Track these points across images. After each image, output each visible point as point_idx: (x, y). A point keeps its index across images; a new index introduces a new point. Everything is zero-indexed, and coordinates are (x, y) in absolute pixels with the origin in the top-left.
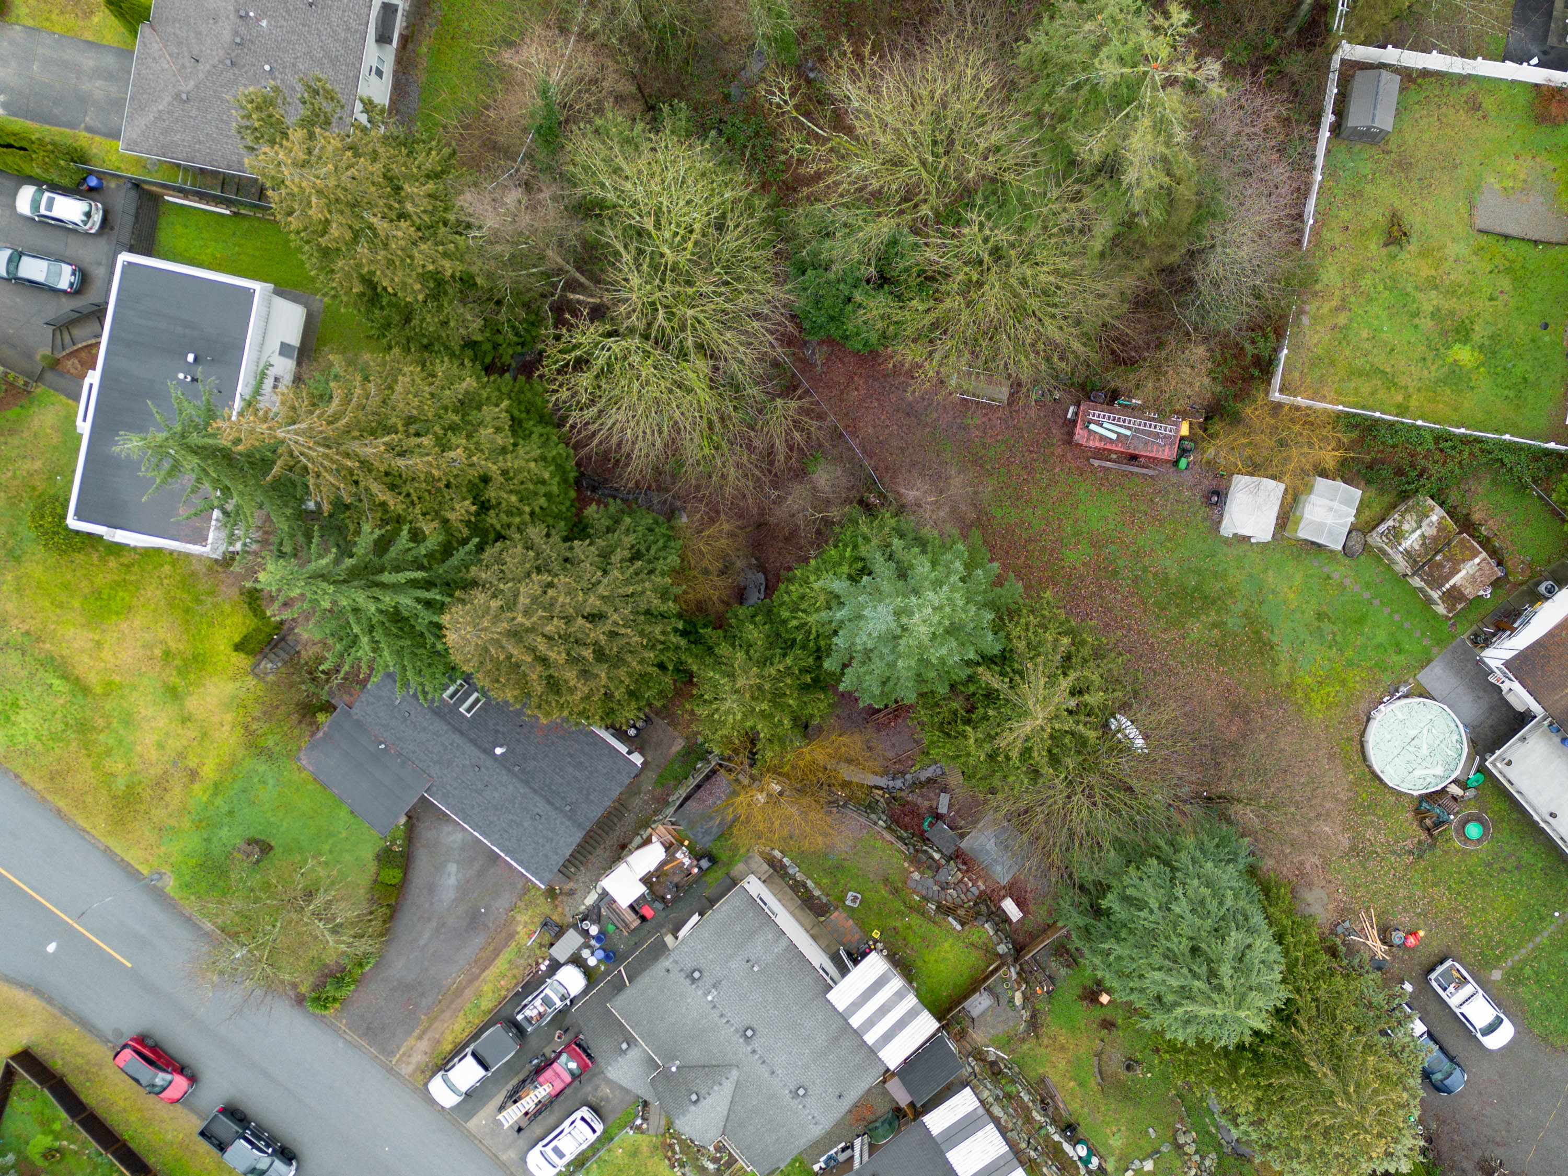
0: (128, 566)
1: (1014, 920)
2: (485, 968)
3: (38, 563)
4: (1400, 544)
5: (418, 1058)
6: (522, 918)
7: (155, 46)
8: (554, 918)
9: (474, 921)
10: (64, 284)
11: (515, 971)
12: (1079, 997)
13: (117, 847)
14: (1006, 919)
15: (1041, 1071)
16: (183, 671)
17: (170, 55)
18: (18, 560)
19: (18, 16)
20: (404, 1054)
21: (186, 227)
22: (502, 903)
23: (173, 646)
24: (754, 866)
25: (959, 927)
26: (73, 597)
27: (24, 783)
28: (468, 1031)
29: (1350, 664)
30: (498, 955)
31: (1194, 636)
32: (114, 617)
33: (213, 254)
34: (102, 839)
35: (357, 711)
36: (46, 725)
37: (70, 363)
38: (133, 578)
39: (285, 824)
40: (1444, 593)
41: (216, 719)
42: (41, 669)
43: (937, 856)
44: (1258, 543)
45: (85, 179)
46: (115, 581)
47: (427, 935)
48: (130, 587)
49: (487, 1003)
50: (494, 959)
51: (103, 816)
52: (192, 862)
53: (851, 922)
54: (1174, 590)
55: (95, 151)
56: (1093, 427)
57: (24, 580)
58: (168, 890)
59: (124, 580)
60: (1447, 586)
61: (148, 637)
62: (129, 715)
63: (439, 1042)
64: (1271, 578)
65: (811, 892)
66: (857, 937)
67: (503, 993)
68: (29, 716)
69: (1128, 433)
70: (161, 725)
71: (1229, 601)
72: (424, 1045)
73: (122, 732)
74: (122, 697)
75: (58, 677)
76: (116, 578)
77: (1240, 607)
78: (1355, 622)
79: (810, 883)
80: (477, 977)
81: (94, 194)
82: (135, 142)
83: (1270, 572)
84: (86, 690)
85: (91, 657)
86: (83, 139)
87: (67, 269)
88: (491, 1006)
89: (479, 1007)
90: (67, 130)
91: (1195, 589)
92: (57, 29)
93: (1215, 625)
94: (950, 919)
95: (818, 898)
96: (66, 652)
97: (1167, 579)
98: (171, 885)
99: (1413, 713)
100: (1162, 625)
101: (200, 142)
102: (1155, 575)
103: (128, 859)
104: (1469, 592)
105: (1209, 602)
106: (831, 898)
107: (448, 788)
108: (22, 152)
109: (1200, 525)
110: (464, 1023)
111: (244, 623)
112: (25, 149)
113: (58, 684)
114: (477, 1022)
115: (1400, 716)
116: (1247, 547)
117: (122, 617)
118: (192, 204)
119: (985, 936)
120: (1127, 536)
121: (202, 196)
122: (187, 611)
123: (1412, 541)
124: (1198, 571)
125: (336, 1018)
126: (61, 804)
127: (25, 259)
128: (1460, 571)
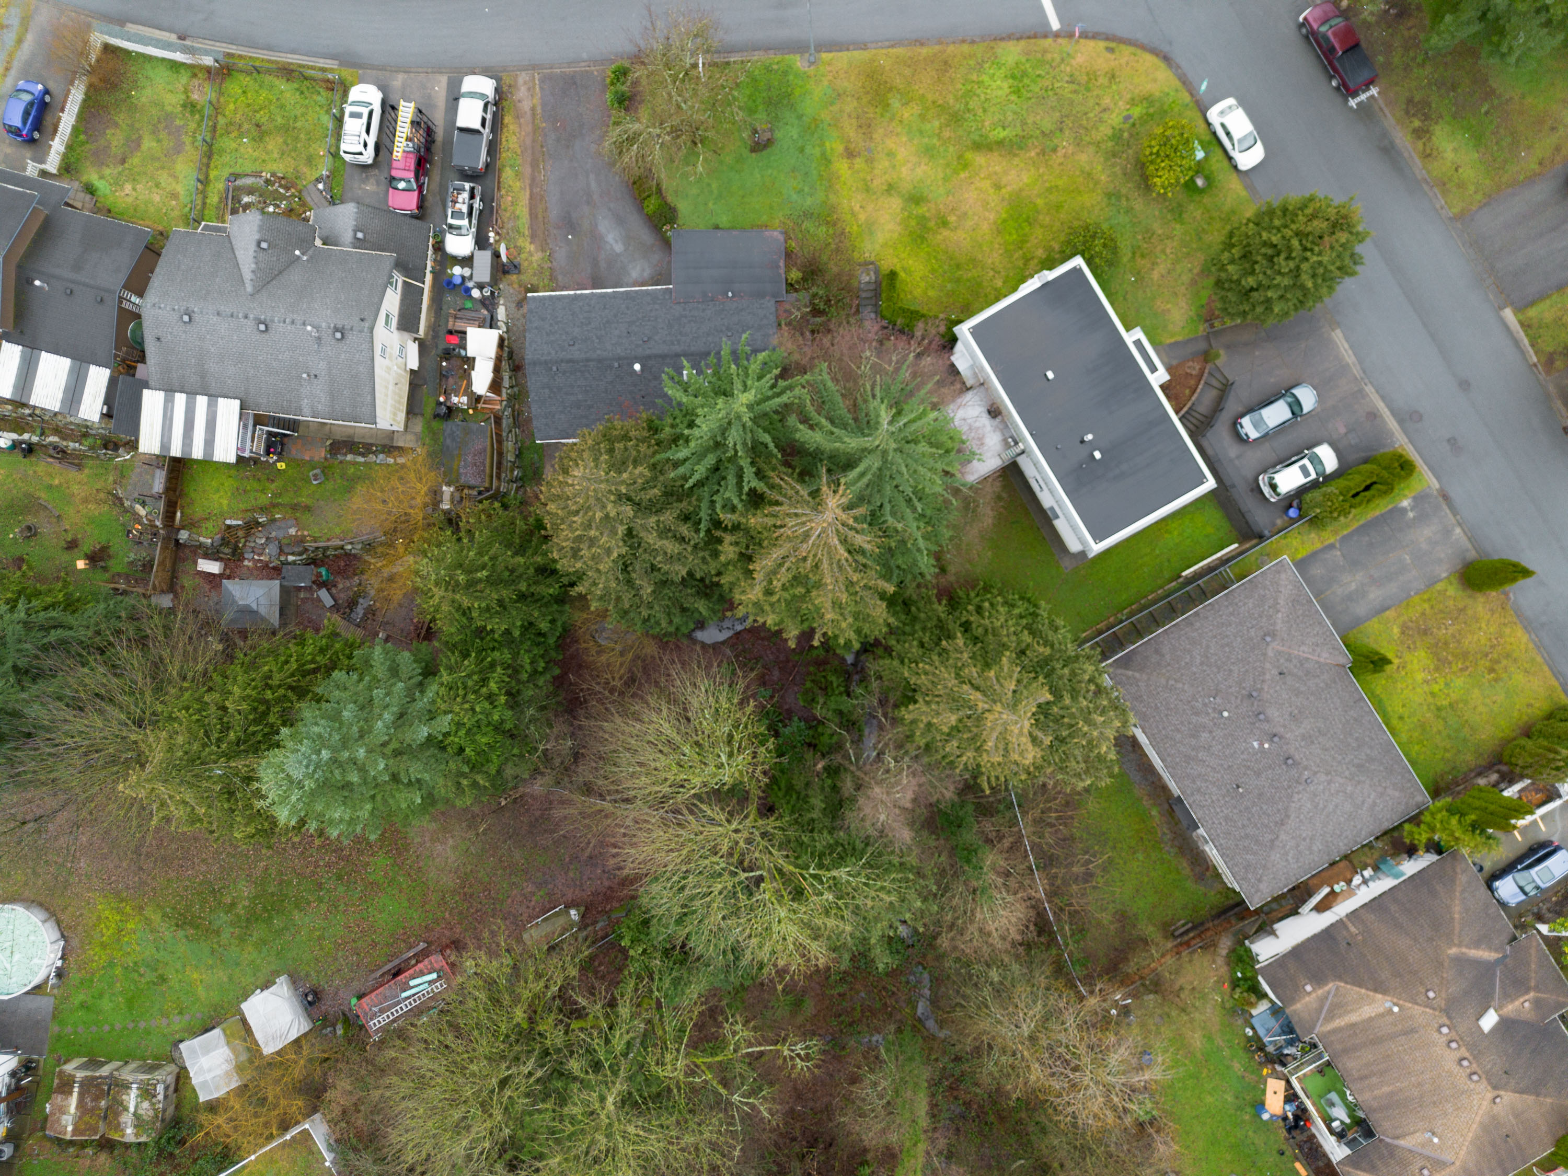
0: (1027, 261)
1: (200, 561)
2: (531, 197)
3: (1093, 206)
4: (138, 1088)
5: (522, 93)
6: (537, 257)
7: (1325, 655)
8: (515, 276)
9: (569, 224)
10: (1246, 421)
11: (508, 214)
12: (108, 547)
13: (857, 55)
14: (206, 556)
15: (86, 471)
16: (922, 221)
17: (1307, 659)
18: (1109, 195)
19: (1451, 584)
20: (534, 87)
21: (1207, 536)
22: (561, 254)
23: (946, 233)
24: (410, 437)
25: (228, 522)
26: (1046, 204)
27: (963, 41)
28: (504, 143)
29: (111, 964)
30: (531, 215)
31: (242, 885)
32: (1004, 216)
33: (1170, 533)
34: (874, 51)
35: (769, 303)
36: (983, 98)
37: (1198, 367)
38: (1016, 256)
39: (758, 176)
40: (74, 1082)
41: (870, 207)
42: (1021, 133)
43: (291, 558)
44: (253, 992)
45: (1300, 509)
46: (1027, 242)
47: (593, 185)
48: (1012, 247)
49: (508, 175)
50: (531, 210)
51: (887, 68)
52: (797, 92)
53: (307, 458)
54: (286, 904)
55: (1313, 535)
56: (434, 976)
57: (1091, 185)
58: (798, 57)
59: (1021, 248)
60: (76, 1090)
61: (969, 223)
62: (932, 157)
63: (518, 117)
64: (221, 975)
65: (354, 454)
66: (294, 452)
67: (503, 192)
68: (1000, 93)
69: (404, 995)
70: (904, 169)
71: (237, 931)
72: (526, 106)
73: (926, 140)
74: (948, 165)
75: (1005, 138)
76: (1029, 245)
77: (225, 935)
78: (133, 997)
79: (361, 459)
80: (531, 186)
81: (1286, 503)
82: (1279, 572)
83: (226, 979)
84: (977, 147)
85: (996, 173)
86: (1329, 536)
87: (1253, 434)
88: (504, 175)
89: (511, 166)
90: (1345, 532)
91: (270, 918)
92: (1416, 599)
93: (233, 905)
94: (240, 522)
95: (346, 455)
96: (1016, 161)
97: (297, 906)
98: (798, 62)
99: (28, 971)
100: (273, 871)
101: (1232, 614)
102: (309, 903)
103: (845, 55)
104: (58, 1099)
105: (252, 918)
106: (336, 463)
107: (657, 307)
108: (1353, 492)
109: (308, 969)
110: (511, 146)
111: (911, 293)
112: (1354, 496)
113: (1000, 134)
114: (504, 155)
115: (36, 961)
116: (258, 983)
117: (999, 221)
118: (1214, 557)
119: (204, 533)
120: (354, 912)
121: (1210, 569)
122: (958, 266)
123: (132, 1099)
124: (280, 932)
125: (604, 71)
126: (925, 51)
127: (1289, 415)
128: (77, 1108)
